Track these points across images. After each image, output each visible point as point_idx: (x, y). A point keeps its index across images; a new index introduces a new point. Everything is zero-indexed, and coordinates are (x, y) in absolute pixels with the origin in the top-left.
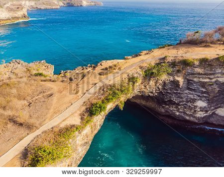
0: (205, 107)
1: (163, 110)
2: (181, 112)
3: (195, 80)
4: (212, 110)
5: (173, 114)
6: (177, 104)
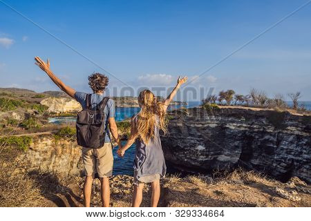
0: (203, 151)
1: (175, 158)
2: (188, 158)
3: (192, 125)
4: (212, 155)
5: (183, 161)
6: (183, 150)
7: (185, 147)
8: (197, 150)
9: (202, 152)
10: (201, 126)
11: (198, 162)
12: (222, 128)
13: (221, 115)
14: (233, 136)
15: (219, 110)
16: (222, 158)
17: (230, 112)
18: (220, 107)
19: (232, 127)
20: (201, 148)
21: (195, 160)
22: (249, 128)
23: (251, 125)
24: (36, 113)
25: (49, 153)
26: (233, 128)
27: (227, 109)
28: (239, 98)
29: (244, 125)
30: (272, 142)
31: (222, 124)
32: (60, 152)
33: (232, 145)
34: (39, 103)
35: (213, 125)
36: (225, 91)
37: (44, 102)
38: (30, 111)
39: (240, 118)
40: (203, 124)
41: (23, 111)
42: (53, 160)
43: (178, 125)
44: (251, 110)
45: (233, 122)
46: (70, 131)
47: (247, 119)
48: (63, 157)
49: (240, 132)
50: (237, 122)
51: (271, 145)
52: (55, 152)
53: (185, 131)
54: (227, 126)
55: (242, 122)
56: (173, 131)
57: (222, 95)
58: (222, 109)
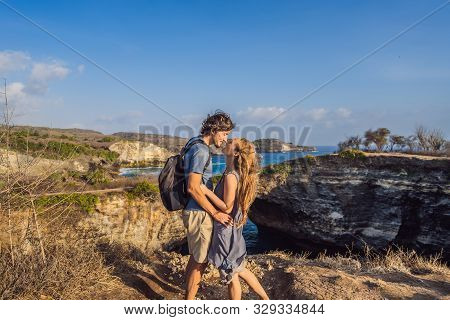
1: (297, 230)
2: (317, 231)
3: (322, 182)
4: (355, 227)
5: (309, 234)
6: (309, 218)
7: (312, 213)
8: (331, 219)
9: (339, 221)
10: (337, 182)
11: (332, 236)
12: (369, 187)
13: (368, 167)
14: (388, 199)
15: (365, 159)
16: (370, 232)
17: (382, 163)
18: (367, 154)
19: (386, 184)
20: (336, 215)
21: (327, 234)
22: (414, 187)
23: (417, 182)
24: (103, 162)
25: (121, 218)
26: (388, 186)
27: (378, 158)
28: (396, 140)
29: (406, 182)
31: (370, 181)
32: (135, 216)
33: (386, 212)
34: (107, 149)
35: (356, 182)
36: (374, 130)
37: (113, 148)
38: (96, 160)
39: (398, 171)
40: (339, 180)
41: (87, 159)
42: (126, 227)
43: (302, 180)
44: (417, 160)
45: (387, 177)
46: (148, 187)
47: (411, 173)
48: (139, 223)
49: (399, 192)
50: (395, 178)
52: (128, 217)
53: (312, 190)
54: (378, 183)
55: (401, 178)
56: (295, 190)
57: (370, 136)
58: (370, 157)
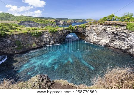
3: (93, 29)
4: (99, 39)
7: (90, 36)
9: (95, 38)
11: (93, 41)
13: (105, 25)
17: (109, 24)
22: (116, 30)
30: (125, 36)
35: (101, 29)
40: (97, 28)
45: (110, 28)
49: (112, 32)
51: (125, 38)
54: (107, 29)
